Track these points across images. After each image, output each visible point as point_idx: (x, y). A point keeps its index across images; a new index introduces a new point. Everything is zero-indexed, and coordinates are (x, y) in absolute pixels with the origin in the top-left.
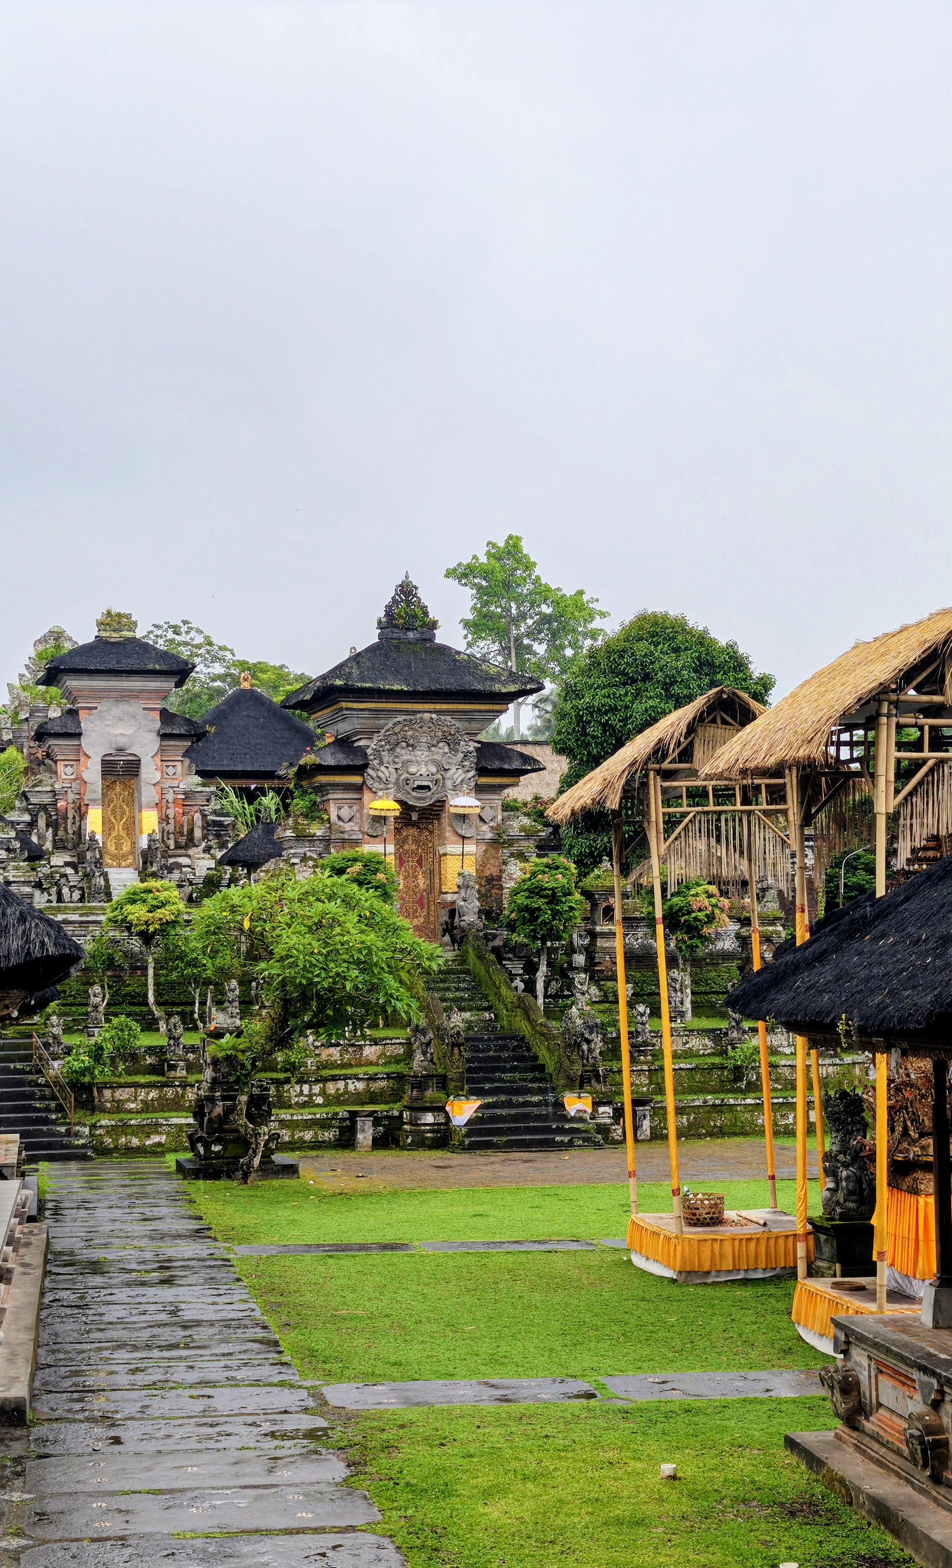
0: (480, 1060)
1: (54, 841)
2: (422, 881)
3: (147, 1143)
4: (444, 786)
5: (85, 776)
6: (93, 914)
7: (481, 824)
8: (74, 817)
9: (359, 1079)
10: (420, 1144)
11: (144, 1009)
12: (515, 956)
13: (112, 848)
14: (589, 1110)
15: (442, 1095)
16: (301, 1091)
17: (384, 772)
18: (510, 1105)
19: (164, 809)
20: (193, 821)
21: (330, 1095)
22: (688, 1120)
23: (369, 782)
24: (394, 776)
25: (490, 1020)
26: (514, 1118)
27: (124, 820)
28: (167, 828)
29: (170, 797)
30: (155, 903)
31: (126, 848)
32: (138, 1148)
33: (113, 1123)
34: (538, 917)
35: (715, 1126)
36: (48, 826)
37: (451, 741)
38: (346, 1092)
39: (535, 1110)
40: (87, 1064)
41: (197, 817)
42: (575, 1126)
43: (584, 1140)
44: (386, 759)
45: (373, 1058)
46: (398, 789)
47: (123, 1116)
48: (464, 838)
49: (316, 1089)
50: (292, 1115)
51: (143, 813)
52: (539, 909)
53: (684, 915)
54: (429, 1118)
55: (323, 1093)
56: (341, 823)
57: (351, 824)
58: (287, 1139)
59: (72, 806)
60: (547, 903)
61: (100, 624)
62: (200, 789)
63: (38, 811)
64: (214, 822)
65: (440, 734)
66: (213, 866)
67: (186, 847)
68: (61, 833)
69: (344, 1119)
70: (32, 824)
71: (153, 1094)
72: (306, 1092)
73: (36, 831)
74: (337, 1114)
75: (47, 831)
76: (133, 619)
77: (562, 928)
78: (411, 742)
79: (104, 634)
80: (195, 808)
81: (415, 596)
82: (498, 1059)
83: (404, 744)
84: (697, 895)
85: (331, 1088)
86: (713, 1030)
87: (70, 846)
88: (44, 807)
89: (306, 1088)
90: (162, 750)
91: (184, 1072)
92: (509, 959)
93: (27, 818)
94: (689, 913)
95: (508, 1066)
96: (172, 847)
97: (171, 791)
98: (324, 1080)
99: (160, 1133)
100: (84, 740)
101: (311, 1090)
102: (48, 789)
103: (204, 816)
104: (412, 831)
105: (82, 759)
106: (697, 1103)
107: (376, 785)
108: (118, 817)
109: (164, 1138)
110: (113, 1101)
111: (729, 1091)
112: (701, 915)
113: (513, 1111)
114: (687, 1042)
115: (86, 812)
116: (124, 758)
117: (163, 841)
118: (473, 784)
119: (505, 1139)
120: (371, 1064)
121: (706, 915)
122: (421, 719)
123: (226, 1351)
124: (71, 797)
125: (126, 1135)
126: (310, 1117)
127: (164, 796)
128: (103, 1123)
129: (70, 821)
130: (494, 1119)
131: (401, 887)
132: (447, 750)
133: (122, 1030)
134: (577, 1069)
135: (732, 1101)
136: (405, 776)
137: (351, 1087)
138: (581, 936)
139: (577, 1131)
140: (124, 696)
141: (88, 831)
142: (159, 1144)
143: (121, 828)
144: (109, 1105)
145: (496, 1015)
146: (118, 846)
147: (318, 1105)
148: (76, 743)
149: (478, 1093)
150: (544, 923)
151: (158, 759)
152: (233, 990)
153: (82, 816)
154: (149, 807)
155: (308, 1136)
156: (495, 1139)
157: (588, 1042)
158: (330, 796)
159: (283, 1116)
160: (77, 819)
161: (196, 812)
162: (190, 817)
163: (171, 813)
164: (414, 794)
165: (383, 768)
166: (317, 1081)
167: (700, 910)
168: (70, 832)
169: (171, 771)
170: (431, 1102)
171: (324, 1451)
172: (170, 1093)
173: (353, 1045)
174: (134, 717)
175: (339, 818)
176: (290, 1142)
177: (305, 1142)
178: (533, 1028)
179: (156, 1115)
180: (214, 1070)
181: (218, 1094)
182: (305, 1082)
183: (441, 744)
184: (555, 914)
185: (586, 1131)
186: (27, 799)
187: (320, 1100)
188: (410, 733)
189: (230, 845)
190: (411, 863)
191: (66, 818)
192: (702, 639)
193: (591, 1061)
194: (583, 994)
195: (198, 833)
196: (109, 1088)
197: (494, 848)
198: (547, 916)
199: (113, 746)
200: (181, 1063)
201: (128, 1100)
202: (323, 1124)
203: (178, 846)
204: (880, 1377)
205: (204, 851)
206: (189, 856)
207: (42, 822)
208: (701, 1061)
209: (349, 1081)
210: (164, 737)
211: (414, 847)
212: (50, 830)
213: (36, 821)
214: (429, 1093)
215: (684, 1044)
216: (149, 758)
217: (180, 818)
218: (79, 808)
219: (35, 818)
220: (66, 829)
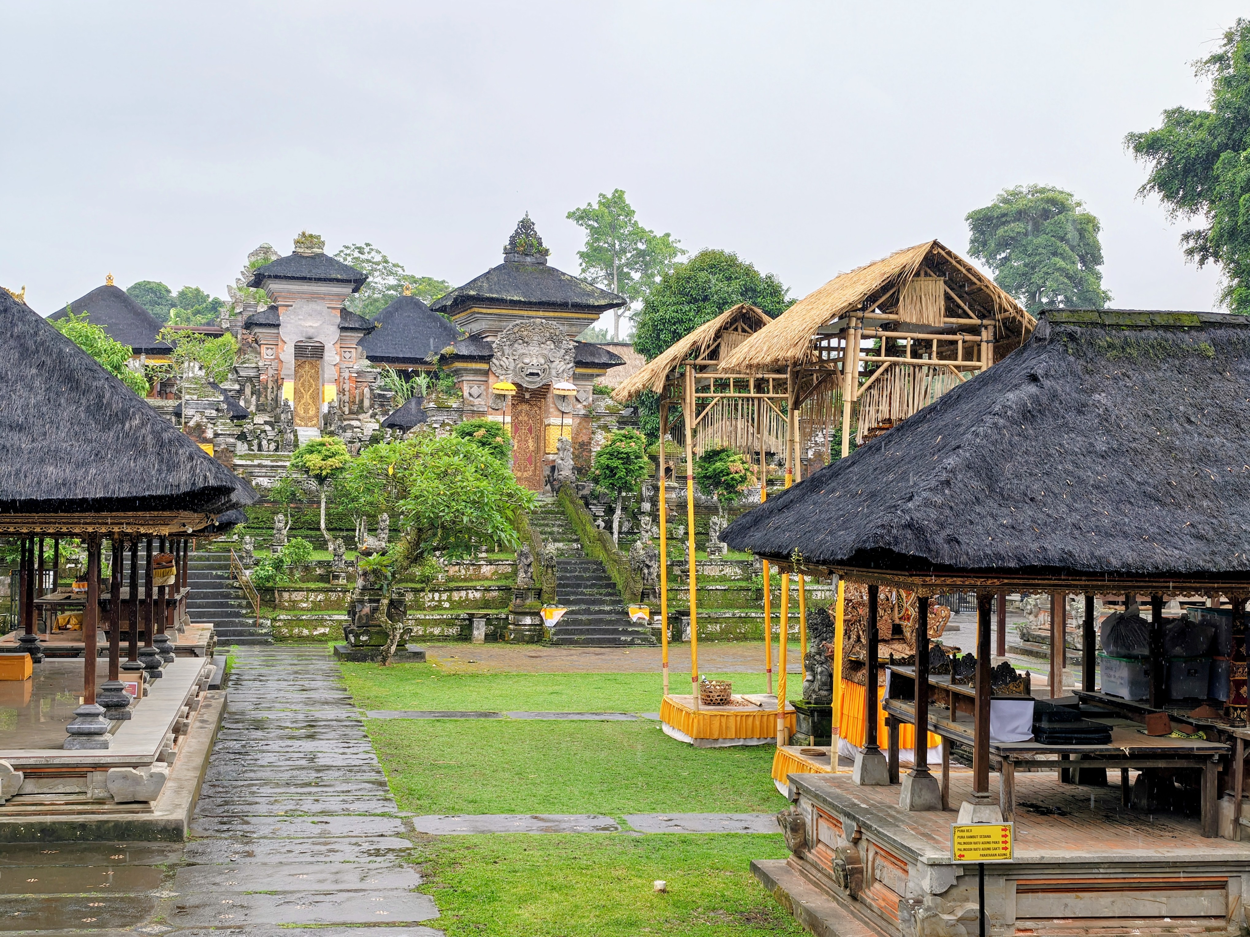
0: (567, 578)
1: (257, 406)
2: (531, 444)
3: (315, 633)
4: (550, 373)
5: (282, 357)
6: (281, 461)
7: (577, 403)
8: (273, 388)
9: (476, 590)
10: (521, 639)
11: (318, 533)
12: (599, 502)
13: (302, 412)
14: (647, 618)
15: (537, 603)
16: (433, 598)
17: (505, 362)
18: (587, 612)
19: (341, 384)
20: (363, 394)
21: (455, 601)
22: (720, 627)
23: (494, 369)
24: (513, 364)
25: (578, 549)
26: (590, 622)
27: (311, 391)
28: (343, 398)
29: (346, 375)
30: (327, 453)
31: (312, 412)
32: (308, 636)
33: (289, 618)
34: (615, 474)
35: (741, 633)
36: (252, 394)
37: (556, 341)
38: (467, 599)
39: (608, 617)
40: (270, 573)
41: (367, 390)
42: (636, 629)
43: (643, 640)
44: (506, 352)
45: (488, 575)
46: (515, 375)
47: (296, 612)
48: (563, 413)
49: (445, 596)
50: (425, 615)
51: (326, 386)
52: (617, 467)
53: (724, 475)
54: (528, 620)
55: (449, 600)
56: (471, 399)
57: (479, 399)
58: (420, 633)
59: (271, 379)
60: (623, 464)
61: (297, 242)
62: (369, 370)
63: (246, 382)
64: (379, 395)
65: (548, 334)
66: (377, 428)
67: (357, 413)
68: (262, 399)
69: (464, 619)
70: (240, 392)
71: (321, 597)
72: (437, 598)
73: (243, 397)
74: (459, 615)
75: (252, 397)
76: (322, 239)
77: (633, 482)
78: (526, 340)
79: (299, 250)
80: (365, 384)
81: (533, 230)
82: (581, 578)
83: (521, 341)
84: (734, 461)
85: (456, 596)
86: (742, 562)
87: (269, 409)
88: (250, 379)
89: (437, 596)
90: (341, 339)
91: (345, 581)
92: (594, 505)
93: (237, 387)
94: (728, 474)
95: (589, 583)
96: (347, 413)
97: (347, 370)
98: (451, 590)
99: (325, 626)
100: (281, 330)
101: (440, 597)
102: (254, 365)
103: (371, 390)
104: (525, 407)
105: (280, 343)
106: (727, 615)
107: (499, 371)
108: (306, 389)
109: (328, 630)
110: (290, 601)
111: (752, 607)
112: (737, 476)
113: (591, 617)
114: (723, 570)
115: (282, 384)
116: (311, 344)
117: (340, 408)
118: (571, 373)
119: (583, 637)
120: (487, 579)
121: (741, 477)
122: (534, 322)
123: (345, 789)
124: (271, 372)
125: (299, 627)
126: (438, 617)
127: (342, 375)
128: (282, 617)
129: (269, 390)
130: (575, 622)
131: (515, 448)
132: (552, 347)
133: (299, 548)
134: (640, 587)
135: (753, 615)
136: (521, 365)
137: (471, 596)
138: (648, 489)
139: (637, 632)
140: (314, 297)
141: (283, 398)
142: (324, 634)
143: (308, 397)
144: (286, 604)
145: (582, 545)
146: (306, 411)
147: (445, 609)
148: (276, 331)
149: (565, 602)
150: (620, 478)
151: (338, 345)
152: (384, 521)
153: (279, 387)
154: (330, 382)
155: (437, 631)
156: (576, 637)
157: (648, 567)
158: (464, 378)
159: (418, 616)
160: (275, 389)
161: (366, 387)
162: (361, 391)
163: (346, 387)
164: (527, 379)
165: (504, 359)
166: (445, 590)
167: (737, 472)
168: (270, 398)
169: (347, 355)
170: (530, 608)
171: (405, 865)
172: (333, 596)
173: (473, 565)
174: (320, 313)
175: (470, 395)
176: (423, 636)
177: (434, 636)
178: (608, 555)
179: (323, 612)
180: (364, 580)
181: (367, 598)
182: (437, 591)
183: (548, 343)
184: (628, 471)
185: (644, 634)
186: (237, 372)
187: (447, 605)
188: (525, 333)
189: (391, 413)
190: (524, 430)
191: (266, 388)
192: (748, 271)
193: (650, 581)
194: (647, 532)
195: (367, 403)
196: (288, 591)
197: (586, 422)
198: (622, 474)
199: (304, 335)
200: (343, 574)
201: (302, 601)
202: (449, 623)
203: (351, 412)
204: (820, 820)
205: (371, 417)
206: (359, 420)
207: (248, 391)
208: (732, 584)
209: (470, 592)
210: (343, 329)
211: (526, 419)
212: (254, 397)
213: (244, 390)
214: (528, 602)
215: (721, 571)
216: (331, 345)
217: (353, 391)
218: (277, 381)
219: (243, 387)
220: (266, 396)
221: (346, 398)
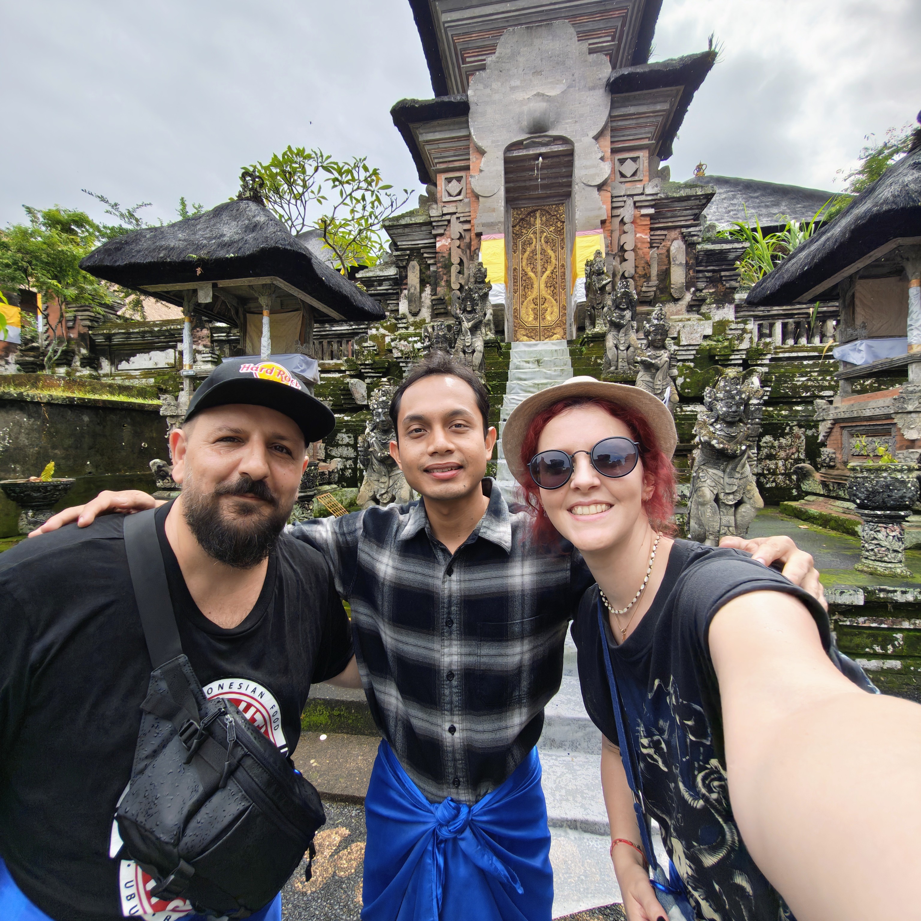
1: (433, 307)
5: (478, 187)
8: (461, 263)
13: (528, 317)
19: (616, 234)
20: (668, 256)
27: (548, 273)
28: (621, 266)
29: (628, 212)
31: (551, 317)
36: (423, 283)
41: (677, 247)
51: (579, 240)
59: (458, 243)
63: (409, 261)
64: (709, 254)
66: (709, 331)
68: (441, 291)
73: (406, 292)
75: (422, 291)
80: (674, 234)
88: (417, 252)
90: (613, 125)
93: (392, 271)
97: (630, 202)
100: (473, 123)
102: (423, 218)
103: (690, 246)
105: (473, 157)
108: (539, 268)
115: (479, 249)
116: (543, 150)
124: (456, 228)
127: (617, 212)
129: (454, 269)
143: (543, 286)
146: (539, 315)
148: (463, 133)
151: (606, 143)
154: (589, 228)
160: (466, 261)
161: (675, 239)
162: (664, 251)
163: (629, 241)
168: (456, 286)
169: (628, 168)
174: (561, 62)
186: (392, 242)
191: (448, 266)
195: (678, 276)
199: (525, 123)
205: (690, 308)
207: (414, 277)
210: (617, 90)
212: (428, 290)
213: (406, 277)
216: (589, 140)
217: (645, 249)
218: (469, 246)
219: (403, 269)
220: (448, 282)
221: (629, 268)
